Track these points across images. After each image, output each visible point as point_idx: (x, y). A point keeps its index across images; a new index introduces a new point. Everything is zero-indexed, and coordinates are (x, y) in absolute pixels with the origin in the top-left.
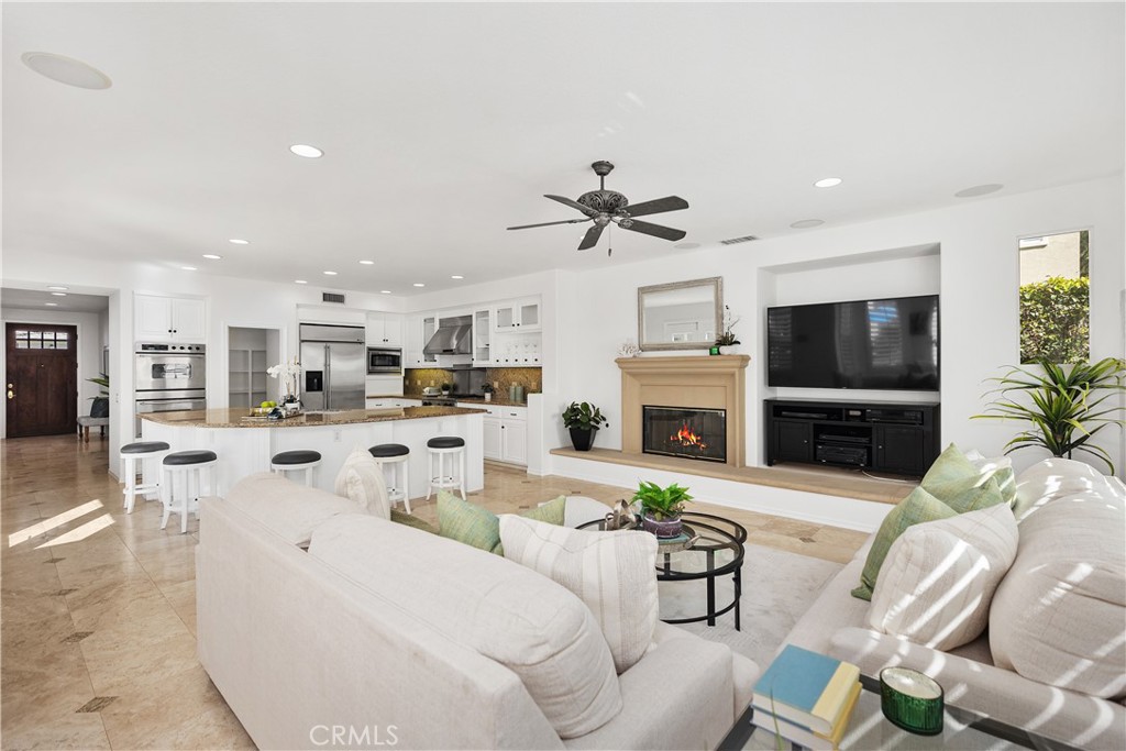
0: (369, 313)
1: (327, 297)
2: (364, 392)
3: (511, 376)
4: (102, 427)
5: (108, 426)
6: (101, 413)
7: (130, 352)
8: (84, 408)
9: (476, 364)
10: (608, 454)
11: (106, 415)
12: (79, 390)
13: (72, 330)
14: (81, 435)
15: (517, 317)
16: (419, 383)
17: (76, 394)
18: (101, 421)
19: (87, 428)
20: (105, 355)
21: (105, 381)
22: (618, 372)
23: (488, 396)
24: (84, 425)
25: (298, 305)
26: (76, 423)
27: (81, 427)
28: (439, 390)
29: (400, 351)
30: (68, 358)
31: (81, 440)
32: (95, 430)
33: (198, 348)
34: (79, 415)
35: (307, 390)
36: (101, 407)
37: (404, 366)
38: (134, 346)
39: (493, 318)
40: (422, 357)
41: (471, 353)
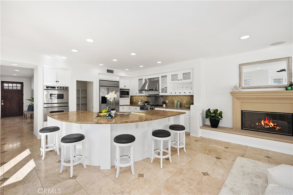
0: (121, 77)
1: (109, 71)
2: (119, 103)
3: (174, 98)
4: (31, 114)
5: (33, 114)
6: (31, 110)
7: (42, 89)
8: (25, 108)
9: (161, 94)
10: (225, 129)
11: (33, 110)
12: (24, 102)
13: (22, 84)
14: (24, 117)
15: (180, 77)
16: (135, 100)
17: (23, 103)
18: (31, 112)
19: (26, 115)
20: (32, 91)
21: (32, 100)
22: (231, 97)
23: (164, 105)
24: (25, 114)
25: (99, 74)
26: (23, 113)
27: (24, 114)
28: (144, 103)
29: (129, 90)
30: (20, 92)
31: (24, 119)
32: (29, 115)
33: (66, 88)
34: (24, 110)
35: (102, 103)
36: (31, 108)
37: (130, 95)
38: (43, 87)
39: (169, 78)
40: (138, 92)
41: (159, 90)
